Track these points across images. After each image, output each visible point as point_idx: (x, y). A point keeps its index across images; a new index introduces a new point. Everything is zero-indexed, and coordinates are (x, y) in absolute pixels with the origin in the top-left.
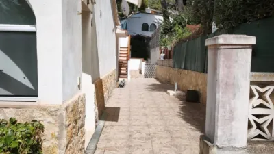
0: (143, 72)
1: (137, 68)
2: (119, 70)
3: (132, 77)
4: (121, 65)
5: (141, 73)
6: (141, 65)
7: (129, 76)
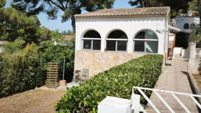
0: (183, 55)
1: (179, 53)
2: (168, 53)
3: (175, 57)
4: (170, 50)
5: (181, 55)
6: (181, 51)
7: (174, 56)
